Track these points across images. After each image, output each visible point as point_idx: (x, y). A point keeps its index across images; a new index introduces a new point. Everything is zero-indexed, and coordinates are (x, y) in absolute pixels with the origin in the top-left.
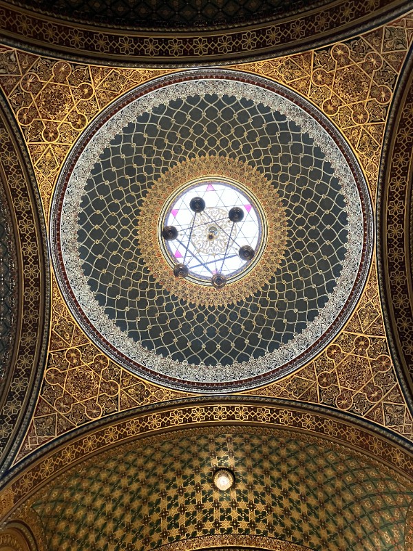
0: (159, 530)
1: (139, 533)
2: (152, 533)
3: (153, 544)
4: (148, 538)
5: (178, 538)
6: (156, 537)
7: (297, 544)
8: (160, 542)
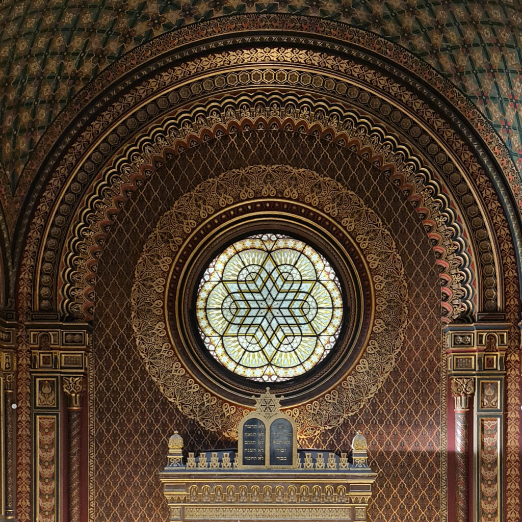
0: (145, 18)
1: (111, 30)
2: (133, 24)
3: (138, 39)
4: (129, 33)
5: (180, 24)
6: (141, 28)
7: (389, 40)
8: (150, 33)
